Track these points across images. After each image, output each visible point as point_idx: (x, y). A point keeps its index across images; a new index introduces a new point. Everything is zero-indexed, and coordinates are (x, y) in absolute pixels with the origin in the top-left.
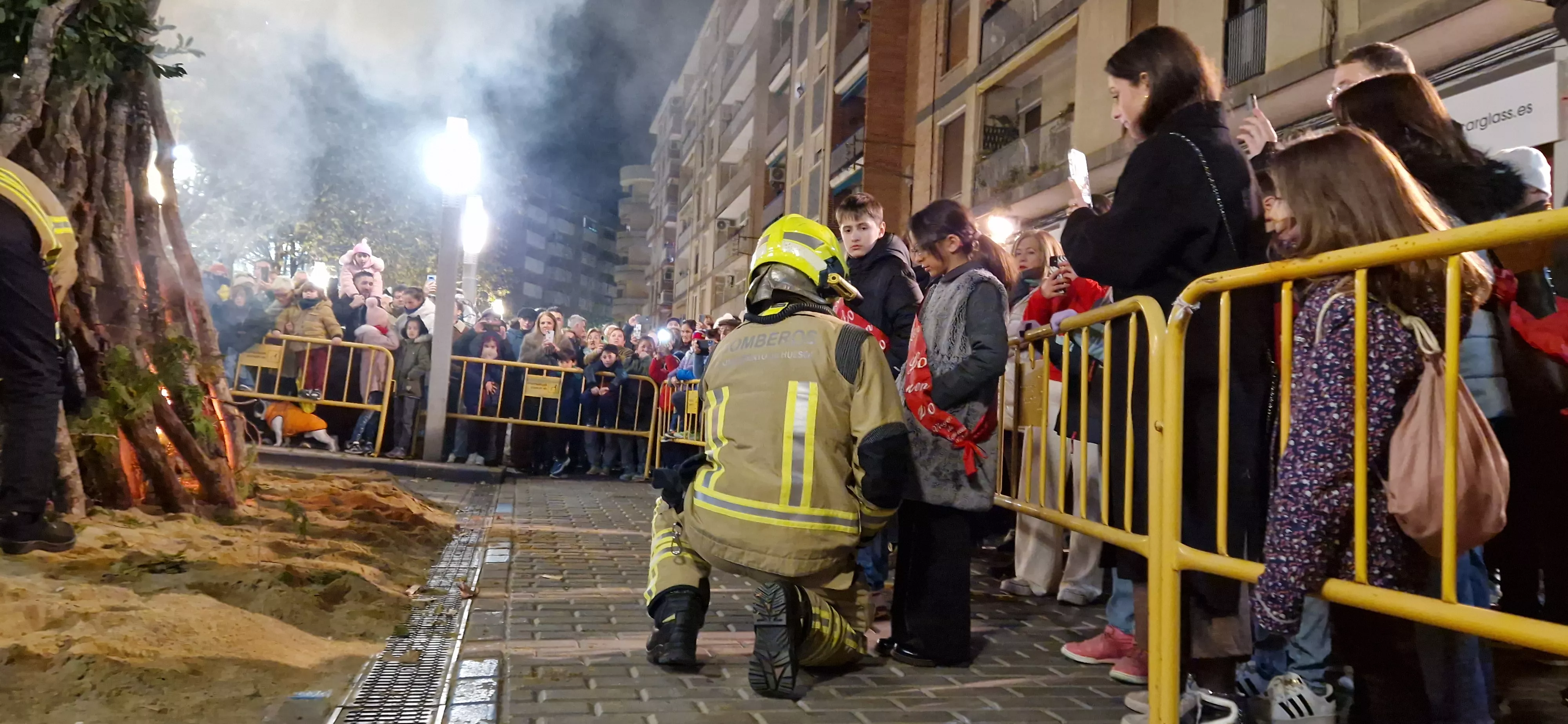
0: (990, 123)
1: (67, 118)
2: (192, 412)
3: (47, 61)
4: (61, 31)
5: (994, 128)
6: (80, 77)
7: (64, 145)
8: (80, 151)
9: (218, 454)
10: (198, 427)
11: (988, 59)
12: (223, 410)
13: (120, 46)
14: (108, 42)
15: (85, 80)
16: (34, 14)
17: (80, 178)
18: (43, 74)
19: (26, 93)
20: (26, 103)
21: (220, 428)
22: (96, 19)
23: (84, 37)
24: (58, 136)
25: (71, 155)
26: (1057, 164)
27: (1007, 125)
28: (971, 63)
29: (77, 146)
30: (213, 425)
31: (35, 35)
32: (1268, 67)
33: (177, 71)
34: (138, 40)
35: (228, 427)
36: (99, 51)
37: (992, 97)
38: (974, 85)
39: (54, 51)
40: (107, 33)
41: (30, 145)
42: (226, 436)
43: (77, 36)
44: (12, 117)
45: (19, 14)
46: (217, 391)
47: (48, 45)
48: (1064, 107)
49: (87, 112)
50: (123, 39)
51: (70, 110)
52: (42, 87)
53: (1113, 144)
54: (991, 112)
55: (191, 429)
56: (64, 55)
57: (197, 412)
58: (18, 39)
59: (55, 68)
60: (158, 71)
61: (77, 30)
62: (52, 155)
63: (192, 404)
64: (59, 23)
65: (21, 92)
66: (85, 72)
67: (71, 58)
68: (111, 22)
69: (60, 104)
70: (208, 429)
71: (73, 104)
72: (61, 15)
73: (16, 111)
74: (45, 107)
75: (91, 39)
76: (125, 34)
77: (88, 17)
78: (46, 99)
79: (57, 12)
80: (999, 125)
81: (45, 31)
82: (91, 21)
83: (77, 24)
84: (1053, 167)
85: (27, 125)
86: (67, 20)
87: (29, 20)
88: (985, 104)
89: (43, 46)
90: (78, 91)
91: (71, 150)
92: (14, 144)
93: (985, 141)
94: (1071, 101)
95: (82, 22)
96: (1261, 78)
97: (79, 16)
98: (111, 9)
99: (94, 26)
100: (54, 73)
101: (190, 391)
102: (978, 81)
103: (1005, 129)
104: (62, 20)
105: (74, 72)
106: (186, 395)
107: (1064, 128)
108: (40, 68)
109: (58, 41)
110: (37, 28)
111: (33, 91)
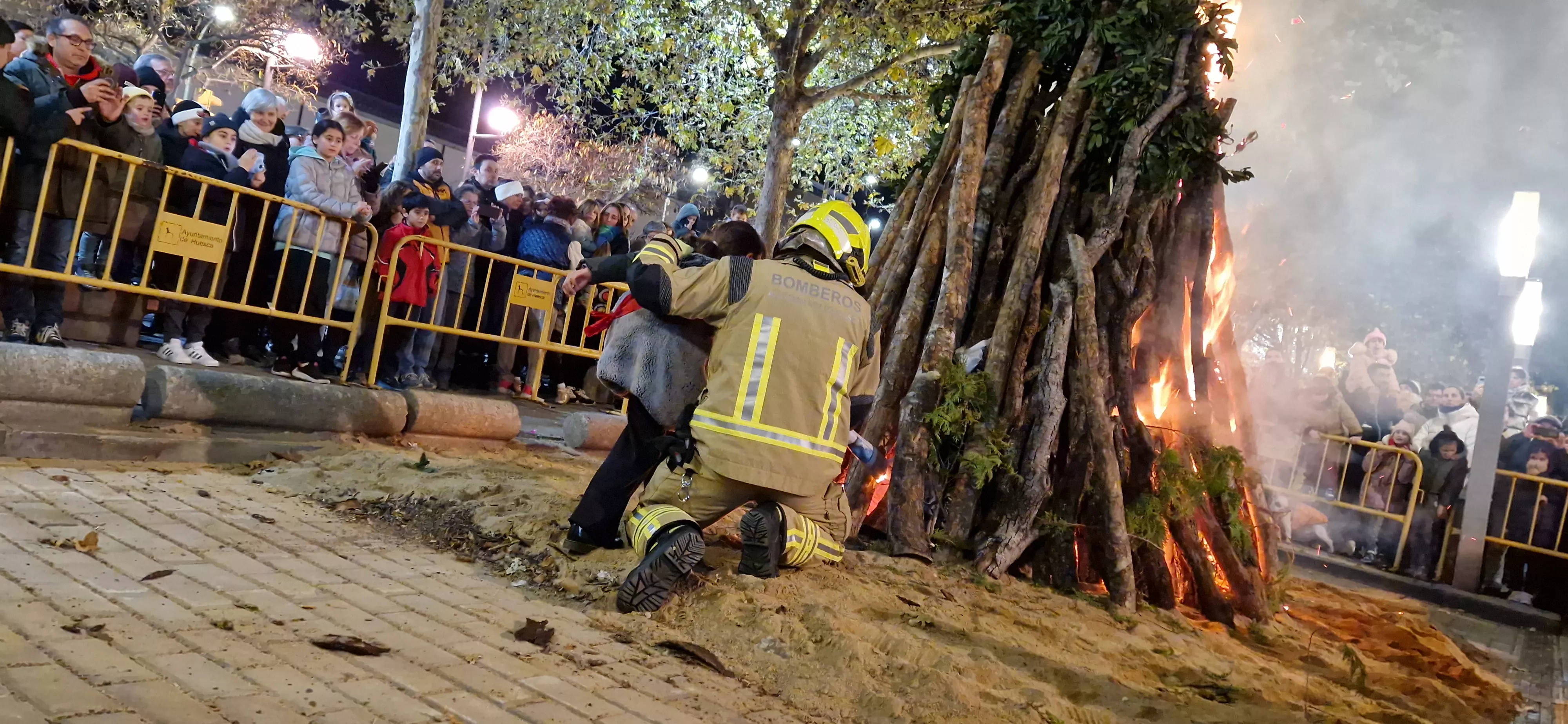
1: (1144, 229)
2: (1228, 516)
3: (1133, 178)
4: (1146, 149)
6: (1158, 190)
7: (1139, 255)
8: (1152, 259)
9: (1251, 562)
10: (1234, 532)
12: (1257, 516)
13: (1195, 156)
14: (1184, 153)
15: (1162, 193)
16: (1125, 136)
17: (1150, 284)
18: (1129, 189)
19: (1113, 209)
20: (1112, 216)
21: (1253, 534)
22: (1176, 134)
23: (1164, 151)
24: (1135, 246)
25: (1144, 262)
29: (1149, 254)
30: (1247, 532)
31: (1125, 155)
33: (1244, 175)
34: (1212, 148)
35: (1261, 534)
36: (1177, 162)
39: (1138, 168)
40: (1185, 146)
41: (1111, 255)
42: (1258, 544)
43: (1157, 152)
44: (1100, 231)
45: (1113, 139)
46: (1253, 495)
47: (1135, 164)
49: (1160, 222)
50: (1199, 150)
51: (1147, 222)
52: (1126, 203)
55: (1228, 532)
56: (1146, 171)
57: (1233, 516)
58: (1110, 160)
59: (1139, 184)
60: (1226, 177)
61: (1160, 147)
62: (1129, 263)
63: (1230, 507)
64: (1145, 142)
65: (1108, 209)
66: (1162, 185)
67: (1151, 172)
68: (1190, 135)
69: (1139, 217)
70: (1242, 535)
71: (1150, 217)
72: (1148, 134)
73: (1104, 226)
74: (1125, 219)
75: (1170, 154)
76: (1200, 145)
77: (1170, 134)
78: (1127, 212)
79: (1144, 131)
81: (1133, 150)
82: (1173, 137)
83: (1159, 141)
85: (1111, 237)
86: (1152, 138)
87: (1121, 142)
89: (1131, 165)
90: (1155, 204)
91: (1145, 259)
92: (1100, 255)
95: (1164, 138)
97: (1162, 134)
98: (1192, 125)
99: (1174, 140)
100: (1136, 188)
101: (1229, 494)
104: (1148, 139)
105: (1153, 186)
106: (1226, 498)
108: (1126, 185)
109: (1142, 159)
110: (1127, 148)
111: (1119, 207)
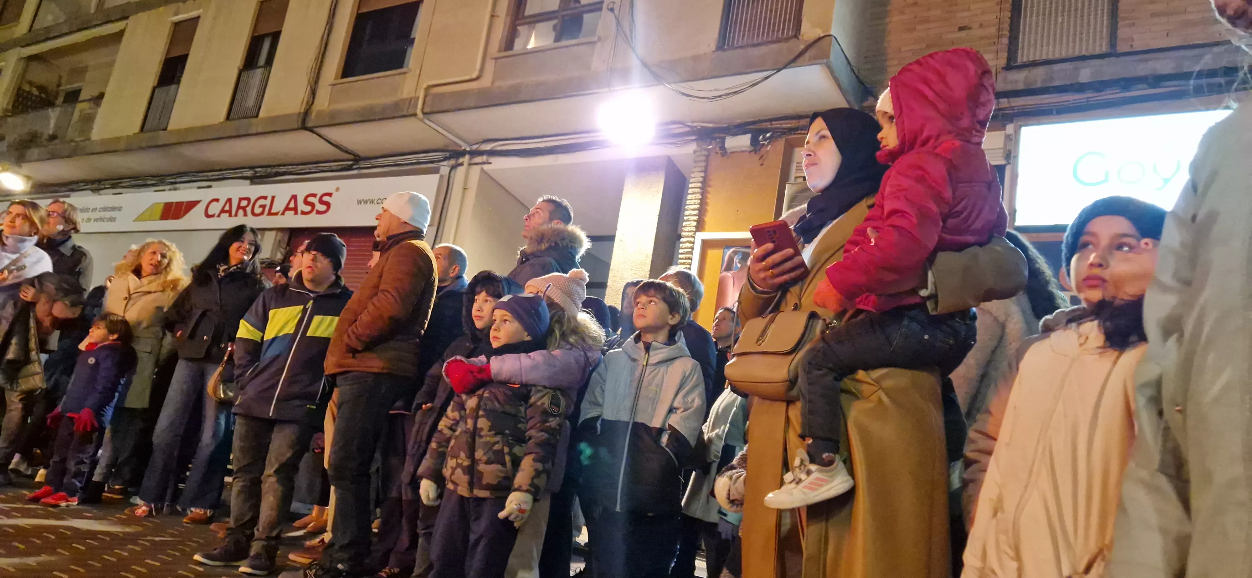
0: (27, 88)
5: (29, 93)
11: (38, 30)
26: (77, 140)
27: (43, 95)
28: (22, 28)
32: (262, 114)
37: (34, 65)
38: (18, 49)
48: (96, 93)
53: (128, 137)
54: (30, 76)
80: (35, 92)
84: (72, 141)
88: (25, 70)
93: (15, 101)
94: (102, 91)
96: (254, 120)
102: (23, 47)
103: (42, 98)
107: (90, 111)
